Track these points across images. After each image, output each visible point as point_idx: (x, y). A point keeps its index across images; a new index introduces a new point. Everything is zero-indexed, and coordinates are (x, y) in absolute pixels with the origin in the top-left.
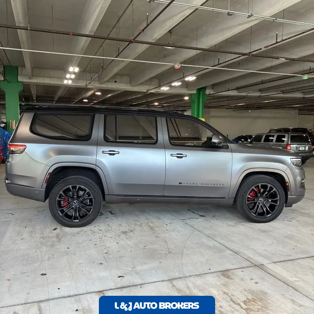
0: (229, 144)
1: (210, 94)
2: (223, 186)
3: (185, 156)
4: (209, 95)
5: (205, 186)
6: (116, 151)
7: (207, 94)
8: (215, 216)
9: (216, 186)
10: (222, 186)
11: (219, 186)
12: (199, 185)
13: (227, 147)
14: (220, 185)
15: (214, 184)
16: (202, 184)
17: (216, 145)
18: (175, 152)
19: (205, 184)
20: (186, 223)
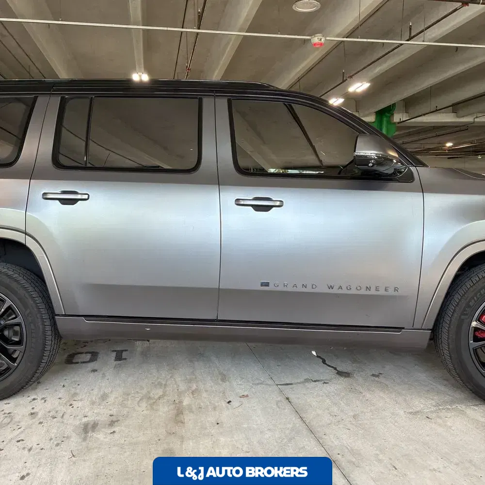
0: (413, 169)
1: (401, 122)
2: (396, 293)
3: (278, 203)
4: (399, 123)
5: (340, 291)
6: (80, 192)
7: (395, 121)
8: (377, 376)
9: (373, 292)
10: (391, 292)
11: (382, 292)
12: (322, 289)
13: (409, 178)
14: (386, 290)
15: (368, 288)
16: (331, 287)
17: (370, 165)
18: (249, 194)
19: (341, 287)
20: (288, 399)
